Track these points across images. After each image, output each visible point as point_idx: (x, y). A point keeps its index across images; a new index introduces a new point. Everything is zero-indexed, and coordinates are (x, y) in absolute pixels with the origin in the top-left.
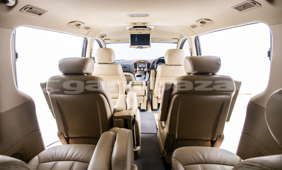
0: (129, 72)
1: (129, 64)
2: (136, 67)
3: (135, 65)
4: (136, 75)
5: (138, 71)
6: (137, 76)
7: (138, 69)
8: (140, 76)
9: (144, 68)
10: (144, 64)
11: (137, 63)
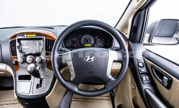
0: (3, 62)
2: (14, 52)
5: (20, 64)
6: (20, 78)
10: (36, 44)
11: (15, 40)
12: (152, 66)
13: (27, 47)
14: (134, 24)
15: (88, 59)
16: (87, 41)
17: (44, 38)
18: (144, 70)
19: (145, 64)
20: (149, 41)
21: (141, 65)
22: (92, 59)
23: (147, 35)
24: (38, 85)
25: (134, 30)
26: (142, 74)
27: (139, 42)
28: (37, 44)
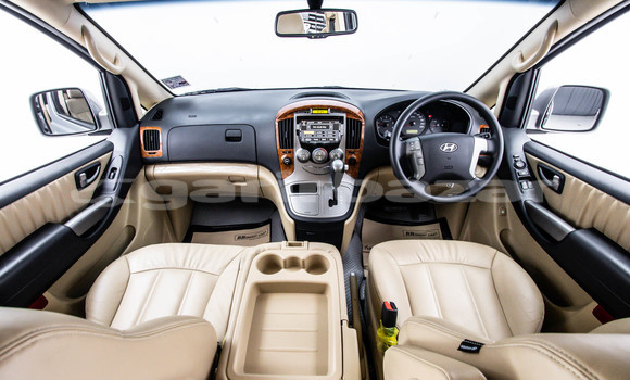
0: (257, 162)
1: (257, 118)
2: (287, 141)
3: (286, 125)
4: (290, 181)
5: (296, 163)
6: (296, 189)
7: (299, 152)
8: (312, 188)
9: (331, 147)
10: (328, 127)
11: (293, 119)
12: (539, 165)
13: (312, 133)
14: (511, 93)
15: (446, 147)
16: (411, 124)
17: (344, 115)
18: (525, 172)
19: (528, 164)
20: (537, 125)
21: (520, 164)
22: (452, 147)
23: (534, 114)
24: (330, 200)
25: (510, 103)
26: (521, 179)
27: (519, 127)
28: (331, 127)
